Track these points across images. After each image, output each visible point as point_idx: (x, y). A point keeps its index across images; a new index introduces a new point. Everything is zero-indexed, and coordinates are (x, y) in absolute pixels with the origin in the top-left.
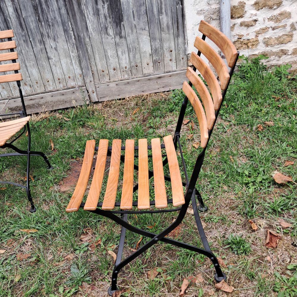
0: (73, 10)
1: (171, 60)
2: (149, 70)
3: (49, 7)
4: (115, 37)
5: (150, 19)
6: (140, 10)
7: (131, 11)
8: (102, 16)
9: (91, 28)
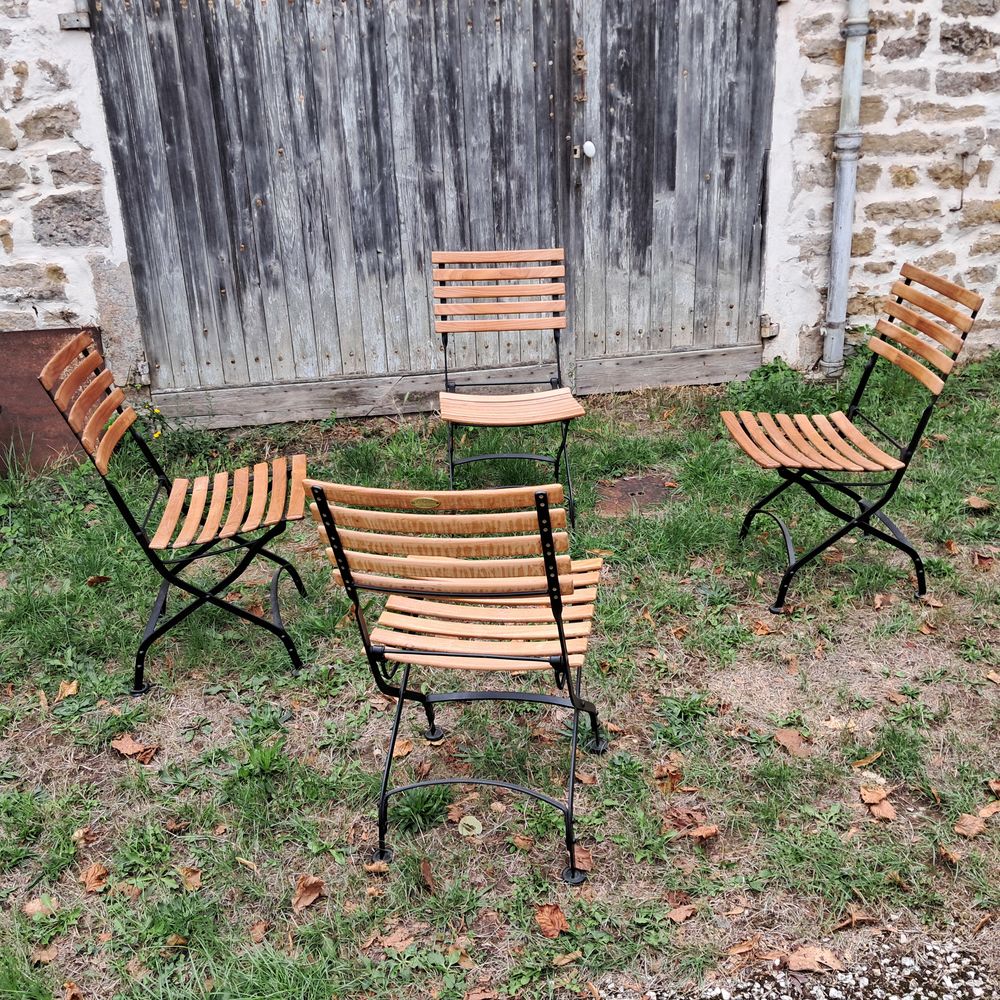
0: (566, 215)
1: (728, 324)
2: (683, 339)
3: (522, 207)
4: (631, 272)
5: (701, 245)
6: (685, 227)
7: (669, 227)
8: (614, 232)
9: (590, 251)
